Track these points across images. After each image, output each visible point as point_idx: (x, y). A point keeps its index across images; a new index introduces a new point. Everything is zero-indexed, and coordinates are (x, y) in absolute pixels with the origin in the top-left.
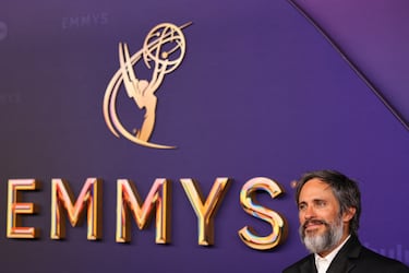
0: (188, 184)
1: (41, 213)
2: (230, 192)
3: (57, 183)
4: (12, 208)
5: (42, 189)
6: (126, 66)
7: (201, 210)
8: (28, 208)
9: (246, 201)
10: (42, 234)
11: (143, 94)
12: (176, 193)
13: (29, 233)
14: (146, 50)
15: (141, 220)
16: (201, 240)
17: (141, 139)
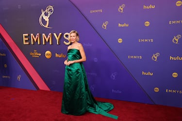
0: (55, 34)
1: (29, 40)
2: (62, 35)
3: (32, 34)
4: (24, 39)
5: (29, 35)
6: (43, 13)
7: (57, 39)
8: (27, 39)
9: (65, 37)
10: (30, 44)
11: (46, 19)
12: (53, 36)
13: (28, 43)
14: (46, 11)
15: (47, 41)
16: (58, 44)
17: (47, 26)
